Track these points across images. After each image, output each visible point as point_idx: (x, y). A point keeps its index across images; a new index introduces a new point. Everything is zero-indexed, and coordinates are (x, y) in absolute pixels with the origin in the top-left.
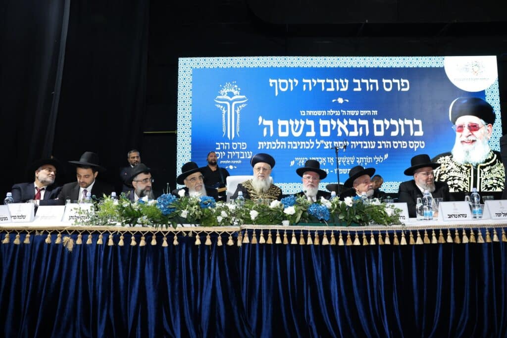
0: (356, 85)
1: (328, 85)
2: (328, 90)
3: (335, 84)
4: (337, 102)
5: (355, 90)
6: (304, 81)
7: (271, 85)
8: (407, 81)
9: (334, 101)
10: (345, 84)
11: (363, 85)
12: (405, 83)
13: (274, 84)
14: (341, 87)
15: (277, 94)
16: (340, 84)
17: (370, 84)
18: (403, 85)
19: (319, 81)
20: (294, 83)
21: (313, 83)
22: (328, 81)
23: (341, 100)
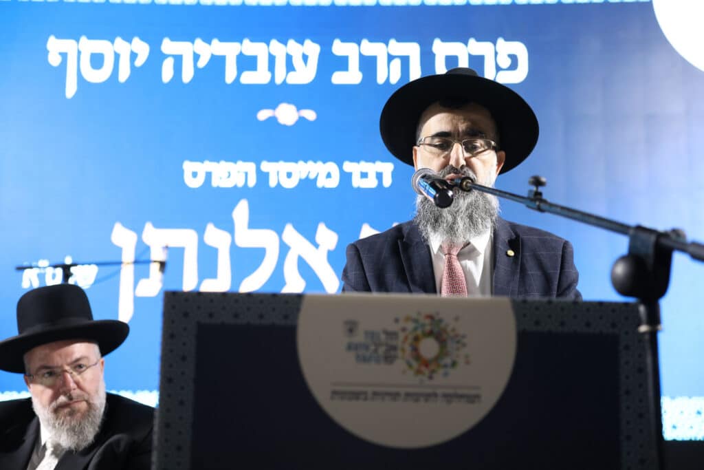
0: (342, 63)
1: (246, 63)
2: (248, 78)
3: (272, 60)
4: (273, 120)
5: (339, 78)
6: (168, 46)
7: (55, 60)
8: (520, 49)
9: (263, 115)
10: (305, 58)
11: (368, 64)
12: (514, 59)
13: (64, 56)
14: (290, 67)
15: (71, 89)
16: (289, 58)
17: (391, 58)
18: (505, 62)
19: (219, 47)
20: (134, 56)
21: (196, 57)
22: (250, 48)
23: (287, 114)
